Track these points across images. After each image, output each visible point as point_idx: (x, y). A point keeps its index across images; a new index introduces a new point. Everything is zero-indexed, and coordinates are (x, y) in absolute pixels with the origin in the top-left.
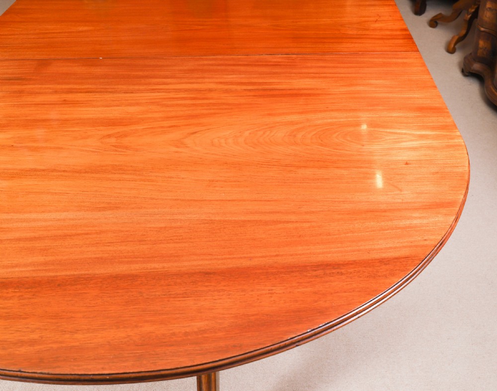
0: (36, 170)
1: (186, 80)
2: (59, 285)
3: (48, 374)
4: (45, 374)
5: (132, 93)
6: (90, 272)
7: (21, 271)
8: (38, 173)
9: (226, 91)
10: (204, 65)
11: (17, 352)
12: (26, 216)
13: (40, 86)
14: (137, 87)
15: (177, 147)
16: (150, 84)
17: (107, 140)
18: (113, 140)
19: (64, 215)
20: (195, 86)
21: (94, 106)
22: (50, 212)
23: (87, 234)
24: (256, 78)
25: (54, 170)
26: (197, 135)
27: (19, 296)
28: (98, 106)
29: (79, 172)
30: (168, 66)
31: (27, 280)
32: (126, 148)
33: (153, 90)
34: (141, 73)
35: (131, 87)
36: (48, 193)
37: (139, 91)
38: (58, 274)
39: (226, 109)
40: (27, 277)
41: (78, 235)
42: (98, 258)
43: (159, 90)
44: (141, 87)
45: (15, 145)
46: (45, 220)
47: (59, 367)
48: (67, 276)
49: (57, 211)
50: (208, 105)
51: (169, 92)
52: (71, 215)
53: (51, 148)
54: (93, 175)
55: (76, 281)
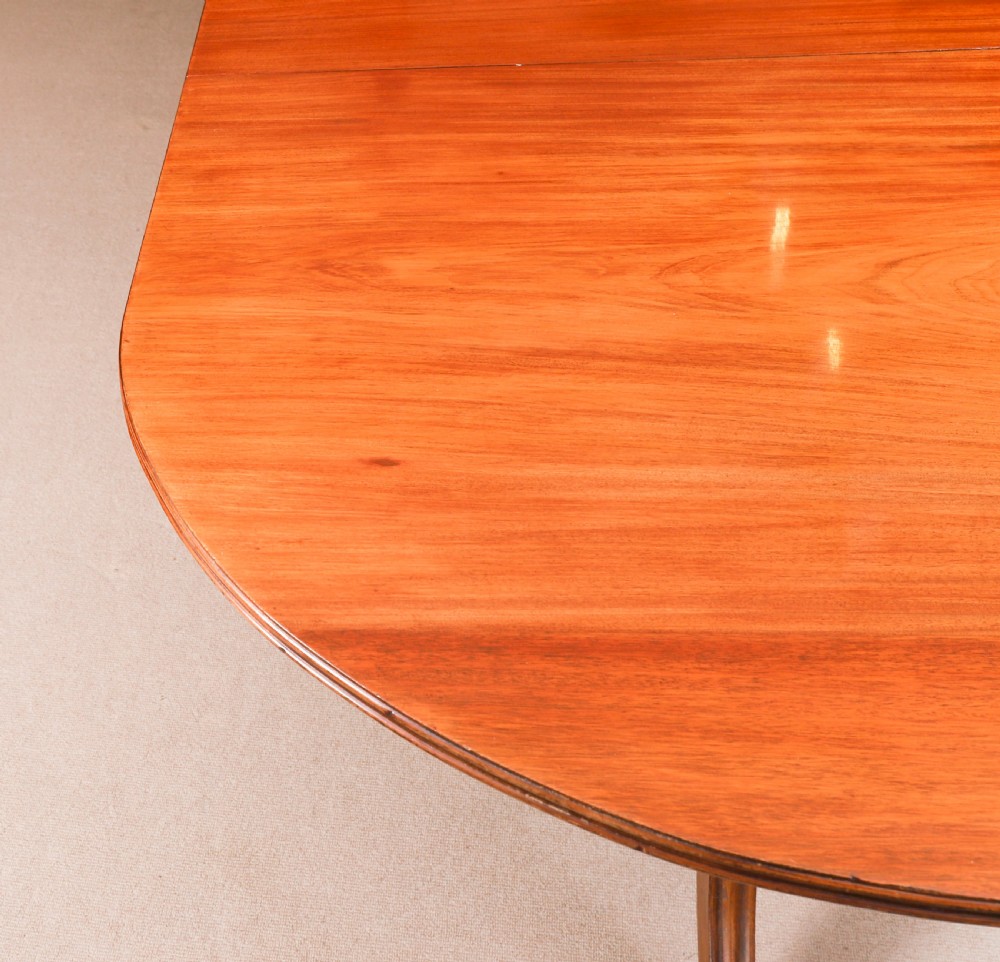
0: (548, 353)
1: (773, 122)
2: (803, 658)
3: (931, 893)
4: (922, 892)
5: (655, 154)
6: (859, 627)
7: (685, 617)
8: (562, 361)
9: (903, 150)
10: (796, 81)
11: (814, 829)
12: (602, 472)
13: (417, 137)
14: (658, 141)
15: (872, 301)
16: (685, 131)
17: (676, 279)
18: (690, 279)
19: (695, 474)
20: (813, 138)
21: (583, 190)
22: (654, 463)
23: (787, 526)
24: (960, 113)
25: (595, 355)
26: (903, 269)
27: (722, 682)
28: (596, 191)
29: (659, 360)
30: (702, 83)
31: (712, 639)
32: (740, 300)
33: (708, 149)
34: (645, 105)
35: (645, 141)
36: (620, 414)
37: (667, 150)
38: (781, 627)
39: (934, 200)
40: (710, 633)
41: (769, 526)
42: (857, 592)
43: (723, 149)
44: (671, 141)
45: (457, 287)
46: (659, 486)
47: (950, 878)
48: (805, 634)
49: (670, 462)
50: (880, 187)
51: (751, 154)
52: (714, 474)
53: (549, 297)
54: (700, 371)
55: (840, 649)
